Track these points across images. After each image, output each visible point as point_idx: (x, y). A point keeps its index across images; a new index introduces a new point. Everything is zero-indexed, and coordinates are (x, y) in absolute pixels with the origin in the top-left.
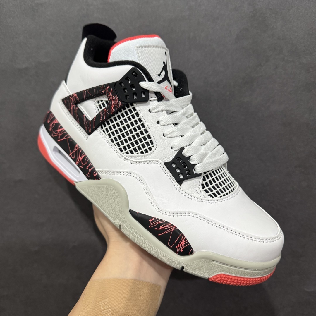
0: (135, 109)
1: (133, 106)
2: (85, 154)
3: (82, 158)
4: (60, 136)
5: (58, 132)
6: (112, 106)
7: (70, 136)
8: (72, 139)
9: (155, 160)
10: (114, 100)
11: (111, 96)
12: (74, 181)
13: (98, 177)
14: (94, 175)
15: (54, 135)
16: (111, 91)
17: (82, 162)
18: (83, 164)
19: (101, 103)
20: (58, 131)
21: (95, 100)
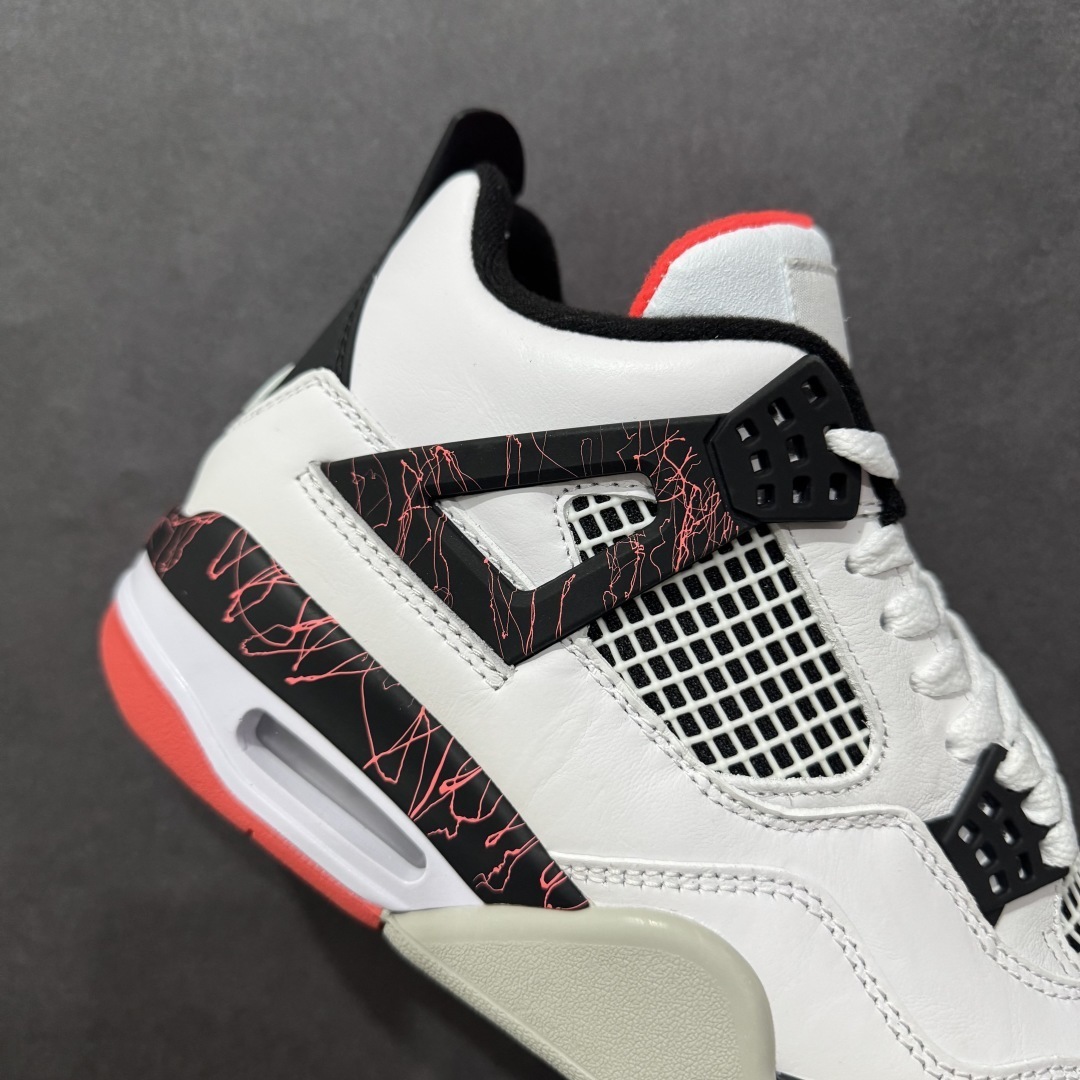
0: (777, 554)
1: (768, 538)
2: (473, 765)
3: (457, 786)
4: (301, 659)
5: (289, 633)
6: (679, 530)
7: (376, 664)
8: (392, 680)
9: (888, 812)
10: (696, 504)
11: (680, 483)
12: (381, 909)
13: (569, 898)
14: (544, 885)
15: (255, 645)
16: (687, 458)
17: (452, 807)
18: (460, 819)
19: (594, 508)
20: (296, 628)
21: (566, 491)
